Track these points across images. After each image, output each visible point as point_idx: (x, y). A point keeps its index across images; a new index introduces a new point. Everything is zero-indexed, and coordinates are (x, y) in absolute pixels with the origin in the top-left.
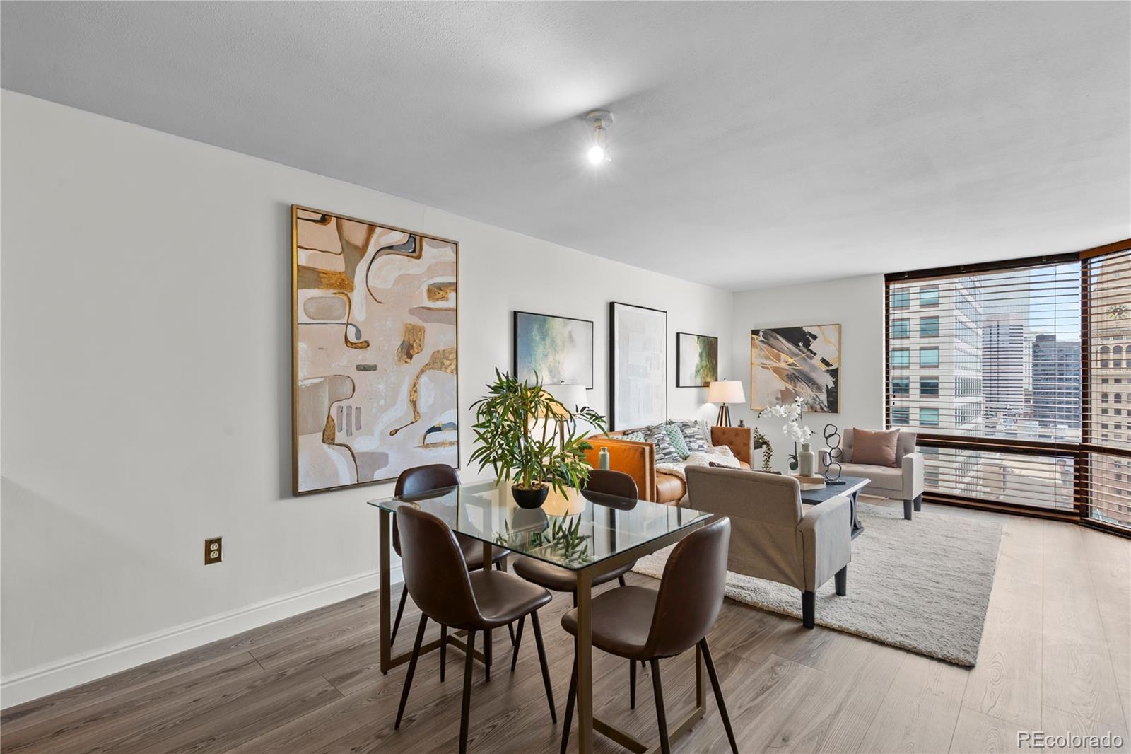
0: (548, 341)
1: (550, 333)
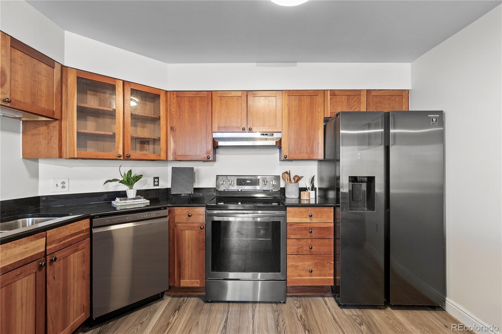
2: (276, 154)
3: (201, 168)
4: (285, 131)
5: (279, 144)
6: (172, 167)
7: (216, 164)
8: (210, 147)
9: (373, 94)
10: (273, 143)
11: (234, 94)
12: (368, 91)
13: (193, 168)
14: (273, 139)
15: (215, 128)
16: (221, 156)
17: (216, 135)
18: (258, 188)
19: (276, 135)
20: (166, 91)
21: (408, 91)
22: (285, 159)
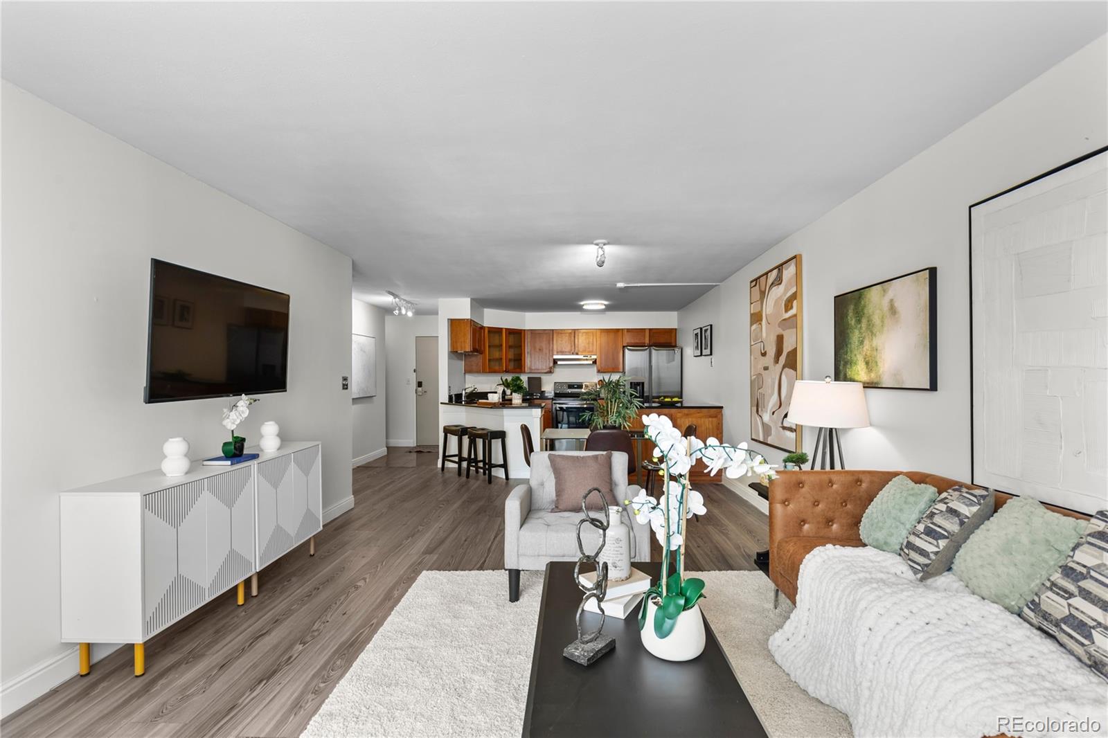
0: (864, 321)
1: (866, 311)
2: (595, 369)
3: (545, 378)
4: (598, 353)
5: (595, 362)
6: (528, 378)
7: (553, 375)
8: (552, 364)
9: (654, 331)
10: (591, 362)
11: (566, 331)
12: (650, 330)
13: (540, 378)
14: (591, 360)
15: (555, 353)
16: (557, 370)
17: (555, 357)
18: (583, 390)
19: (594, 357)
20: (524, 330)
21: (676, 329)
22: (599, 371)
